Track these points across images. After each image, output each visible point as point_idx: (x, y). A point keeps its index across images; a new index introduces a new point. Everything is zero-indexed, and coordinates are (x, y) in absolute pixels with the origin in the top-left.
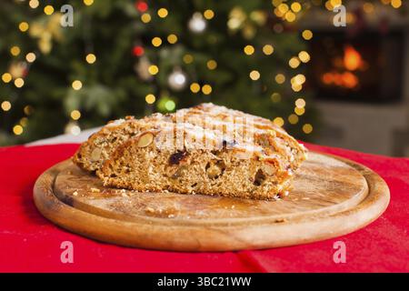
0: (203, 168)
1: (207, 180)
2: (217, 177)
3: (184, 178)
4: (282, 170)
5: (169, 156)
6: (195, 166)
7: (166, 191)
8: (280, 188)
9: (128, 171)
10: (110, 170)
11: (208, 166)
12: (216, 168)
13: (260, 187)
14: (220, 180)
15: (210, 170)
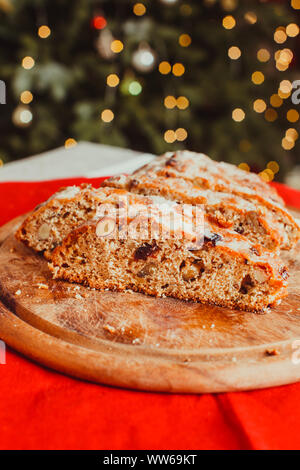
0: (177, 267)
1: (182, 282)
2: (193, 280)
3: (153, 278)
4: (276, 277)
5: (134, 249)
6: (167, 264)
7: (130, 291)
8: (271, 299)
9: (83, 263)
10: (61, 259)
11: (183, 265)
12: (194, 269)
13: (246, 296)
14: (197, 283)
15: (185, 271)
